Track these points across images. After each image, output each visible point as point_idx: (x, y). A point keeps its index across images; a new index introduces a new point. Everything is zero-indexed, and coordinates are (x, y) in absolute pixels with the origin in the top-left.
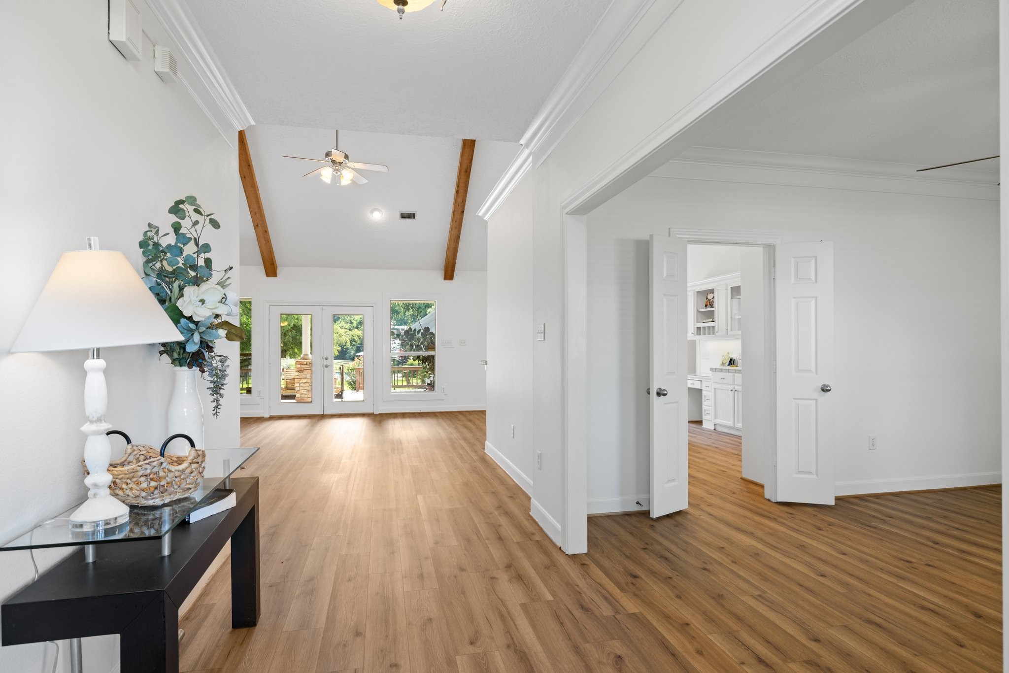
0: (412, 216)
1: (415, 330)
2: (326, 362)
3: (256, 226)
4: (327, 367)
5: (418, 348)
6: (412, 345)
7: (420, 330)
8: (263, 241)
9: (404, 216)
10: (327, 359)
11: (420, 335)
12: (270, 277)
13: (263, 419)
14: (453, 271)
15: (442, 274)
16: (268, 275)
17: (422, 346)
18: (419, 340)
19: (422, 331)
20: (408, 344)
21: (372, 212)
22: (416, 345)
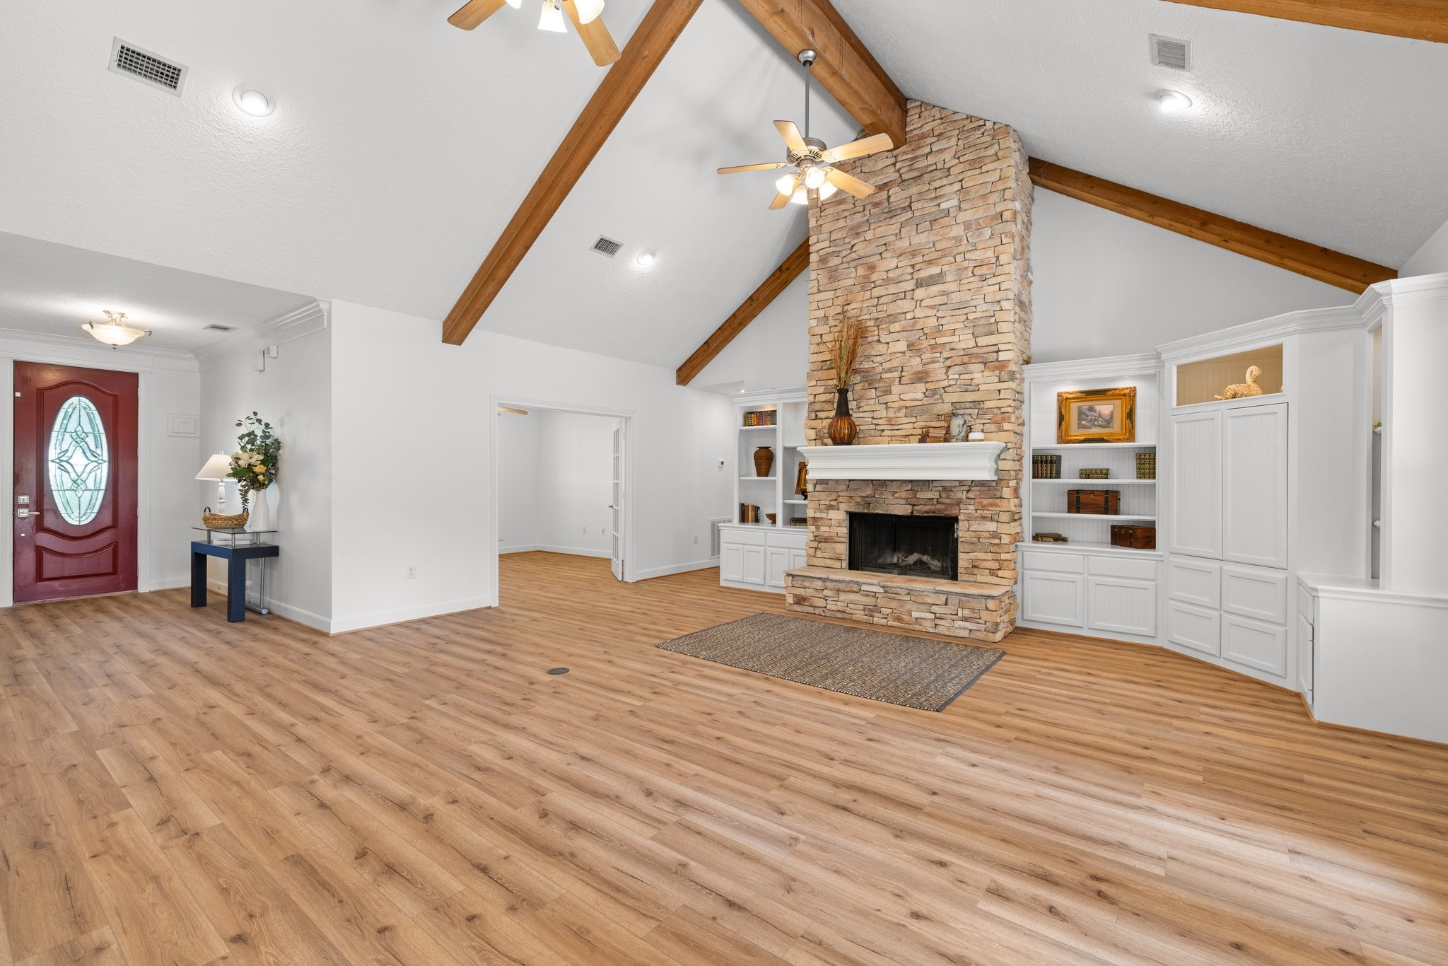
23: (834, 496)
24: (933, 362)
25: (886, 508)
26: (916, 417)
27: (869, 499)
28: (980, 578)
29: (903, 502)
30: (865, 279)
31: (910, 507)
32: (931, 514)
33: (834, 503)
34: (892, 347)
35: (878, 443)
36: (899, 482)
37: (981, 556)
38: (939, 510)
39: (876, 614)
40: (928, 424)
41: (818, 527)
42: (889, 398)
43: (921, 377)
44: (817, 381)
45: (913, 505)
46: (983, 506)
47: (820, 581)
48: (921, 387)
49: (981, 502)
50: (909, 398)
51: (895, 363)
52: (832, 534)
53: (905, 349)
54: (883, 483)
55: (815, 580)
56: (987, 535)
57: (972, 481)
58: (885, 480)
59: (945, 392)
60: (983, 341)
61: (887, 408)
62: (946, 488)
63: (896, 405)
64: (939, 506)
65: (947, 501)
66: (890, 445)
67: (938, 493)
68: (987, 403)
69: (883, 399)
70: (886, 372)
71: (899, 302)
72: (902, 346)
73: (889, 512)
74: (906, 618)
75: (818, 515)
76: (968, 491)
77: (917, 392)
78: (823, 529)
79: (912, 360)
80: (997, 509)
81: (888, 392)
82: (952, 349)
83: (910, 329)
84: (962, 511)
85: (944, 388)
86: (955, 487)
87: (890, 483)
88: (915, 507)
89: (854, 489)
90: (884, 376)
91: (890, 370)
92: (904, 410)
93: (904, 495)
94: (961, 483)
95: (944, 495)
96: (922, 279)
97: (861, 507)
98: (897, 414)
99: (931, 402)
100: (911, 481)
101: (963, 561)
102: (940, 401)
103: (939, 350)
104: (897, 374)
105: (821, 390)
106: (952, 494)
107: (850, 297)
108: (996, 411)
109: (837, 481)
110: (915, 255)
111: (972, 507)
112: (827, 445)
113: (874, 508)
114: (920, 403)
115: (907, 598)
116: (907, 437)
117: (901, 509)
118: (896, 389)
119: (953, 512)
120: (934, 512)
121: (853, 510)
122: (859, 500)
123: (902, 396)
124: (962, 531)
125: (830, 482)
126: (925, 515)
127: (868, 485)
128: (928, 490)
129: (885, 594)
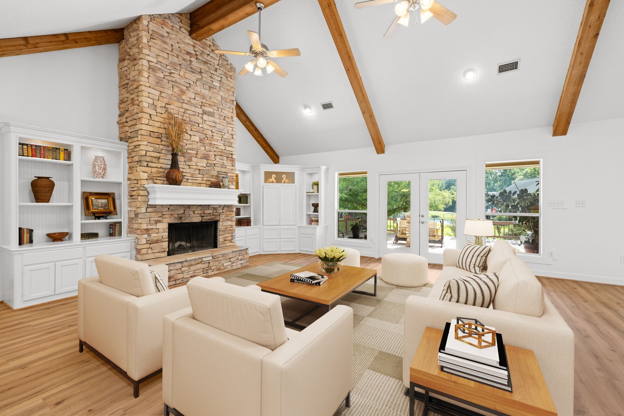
0: (513, 66)
1: (510, 192)
2: (422, 219)
3: (364, 113)
4: (423, 223)
5: (515, 208)
6: (507, 206)
7: (516, 192)
8: (371, 125)
9: (503, 69)
10: (423, 216)
11: (516, 196)
12: (380, 154)
13: (373, 260)
14: (569, 123)
15: (551, 129)
16: (378, 152)
17: (519, 206)
18: (514, 201)
19: (518, 192)
20: (503, 204)
21: (465, 74)
22: (512, 206)
23: (160, 214)
24: (210, 151)
25: (190, 219)
26: (203, 175)
27: (181, 215)
28: (227, 245)
29: (199, 215)
30: (179, 95)
31: (201, 218)
32: (210, 220)
33: (159, 219)
34: (193, 138)
35: (187, 186)
36: (196, 206)
37: (227, 235)
38: (213, 218)
39: (209, 271)
40: (209, 179)
41: (149, 235)
42: (191, 163)
43: (206, 157)
44: (148, 142)
45: (202, 217)
46: (227, 215)
47: (179, 263)
48: (205, 161)
49: (227, 214)
50: (201, 165)
51: (195, 146)
52: (159, 238)
53: (198, 141)
54: (189, 206)
55: (176, 264)
56: (229, 226)
57: (224, 205)
58: (190, 205)
59: (215, 166)
60: (228, 148)
61: (190, 168)
62: (215, 208)
63: (194, 167)
64: (213, 216)
65: (216, 214)
66: (192, 187)
67: (212, 211)
68: (228, 173)
69: (188, 163)
70: (190, 150)
71: (196, 116)
72: (197, 139)
73: (191, 221)
74: (222, 267)
75: (150, 227)
76: (223, 209)
77: (203, 163)
78: (153, 235)
79: (201, 147)
80: (232, 216)
81: (190, 160)
82: (217, 148)
83: (201, 132)
84: (221, 218)
85: (214, 164)
86: (218, 207)
87: (192, 206)
88: (203, 218)
89: (172, 210)
90: (189, 151)
91: (192, 149)
92: (198, 171)
93: (199, 212)
94: (220, 206)
95: (215, 211)
96: (206, 111)
97: (177, 220)
98: (195, 172)
99: (210, 169)
100: (200, 205)
101: (220, 239)
102: (213, 169)
103: (213, 146)
104: (195, 152)
105: (152, 149)
106: (218, 211)
107: (171, 101)
108: (231, 177)
109: (162, 206)
110: (204, 98)
111: (224, 216)
112: (156, 184)
113: (184, 220)
114: (205, 169)
115: (222, 258)
116: (200, 184)
117: (196, 219)
118: (194, 159)
119: (218, 218)
120: (211, 219)
121: (170, 222)
122: (176, 216)
123: (197, 164)
124: (220, 226)
125: (157, 207)
126: (208, 221)
127: (181, 207)
128: (209, 209)
129: (214, 260)
